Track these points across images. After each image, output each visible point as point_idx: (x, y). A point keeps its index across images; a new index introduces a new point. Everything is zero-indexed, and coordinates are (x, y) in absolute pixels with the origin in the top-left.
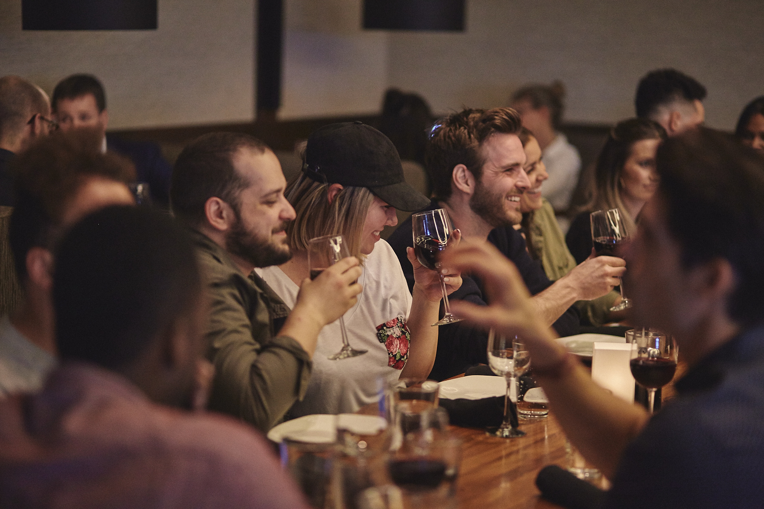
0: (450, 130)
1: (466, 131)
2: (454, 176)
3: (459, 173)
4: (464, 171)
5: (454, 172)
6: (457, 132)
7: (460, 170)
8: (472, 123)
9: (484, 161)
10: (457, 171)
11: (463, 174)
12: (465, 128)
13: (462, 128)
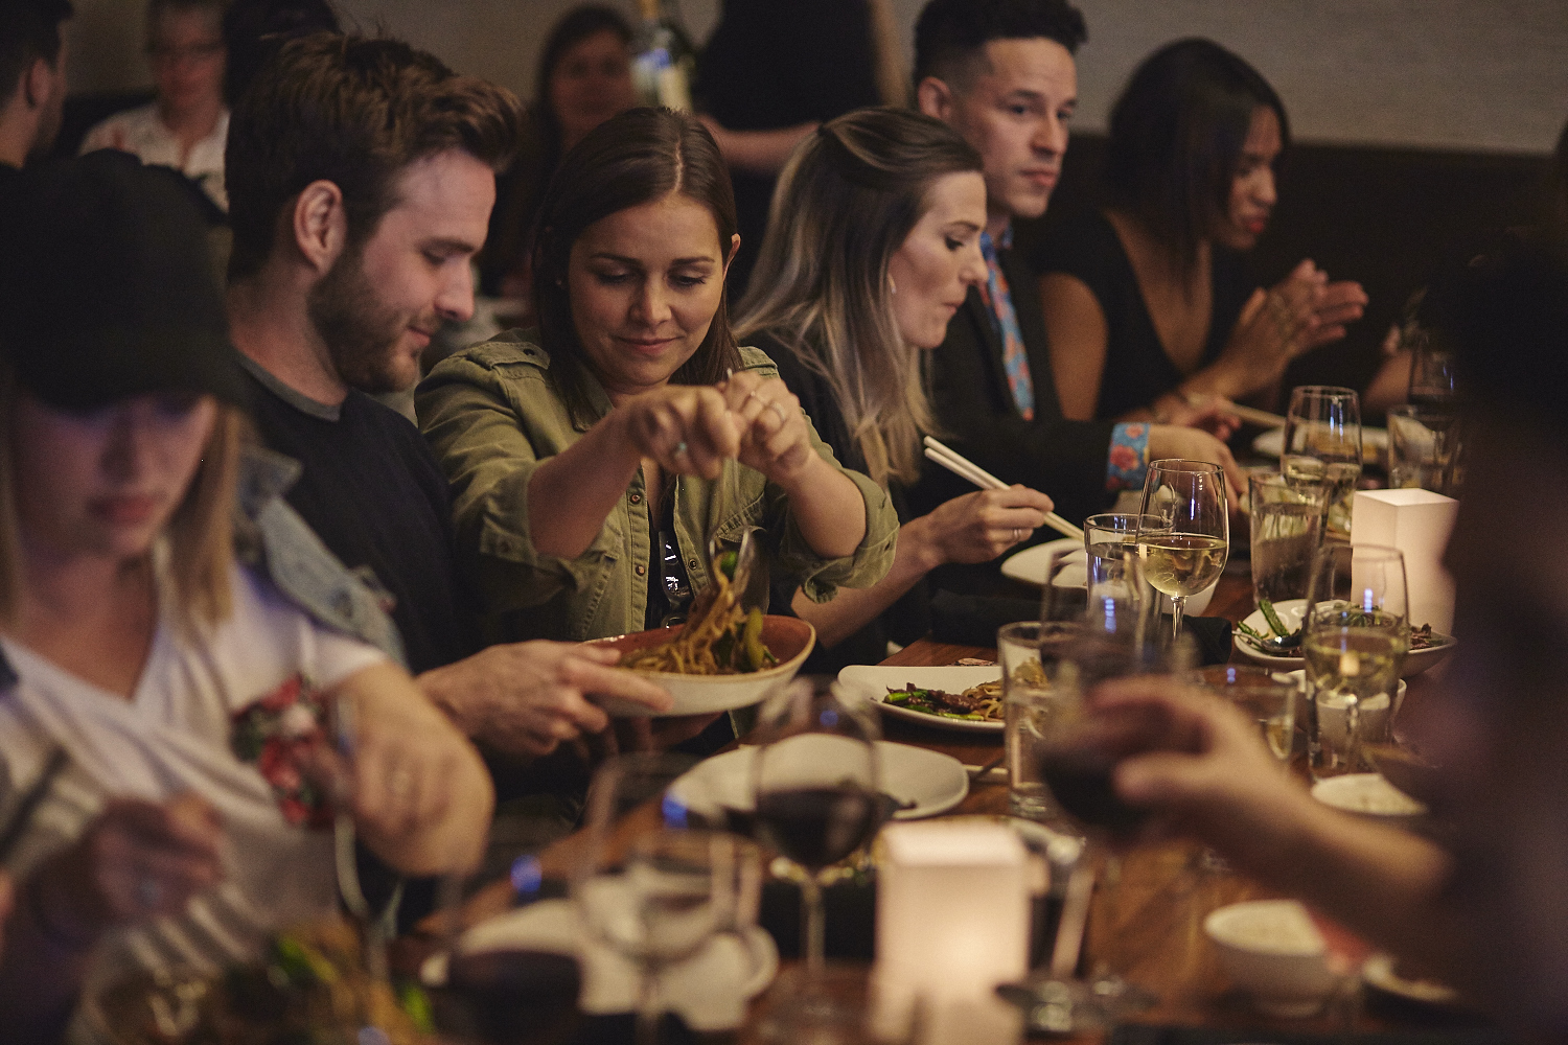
0: (345, 81)
1: (384, 106)
2: (300, 207)
3: (316, 200)
4: (330, 201)
5: (306, 195)
6: (362, 96)
7: (322, 197)
8: (407, 94)
9: (395, 202)
10: (314, 196)
11: (323, 209)
12: (385, 96)
13: (377, 94)
